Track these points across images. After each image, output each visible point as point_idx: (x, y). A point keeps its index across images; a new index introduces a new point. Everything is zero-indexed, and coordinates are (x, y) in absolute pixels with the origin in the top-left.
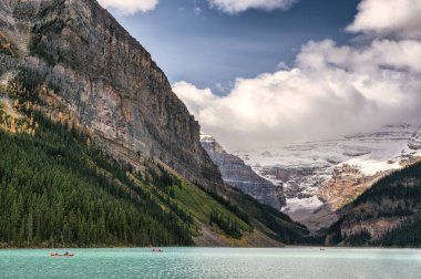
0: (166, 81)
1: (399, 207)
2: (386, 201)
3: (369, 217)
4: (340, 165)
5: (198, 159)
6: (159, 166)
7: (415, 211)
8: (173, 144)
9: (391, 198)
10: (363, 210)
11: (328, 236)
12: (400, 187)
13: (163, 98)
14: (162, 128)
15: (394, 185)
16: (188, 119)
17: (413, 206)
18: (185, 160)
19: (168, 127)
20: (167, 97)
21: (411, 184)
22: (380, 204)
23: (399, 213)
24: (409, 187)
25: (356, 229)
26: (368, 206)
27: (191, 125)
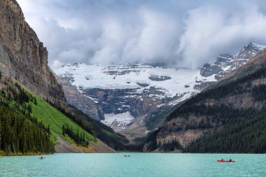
0: (21, 12)
1: (202, 122)
2: (192, 117)
3: (179, 129)
4: (148, 87)
5: (46, 80)
6: (16, 85)
7: (214, 125)
8: (26, 66)
9: (196, 114)
10: (174, 124)
11: (146, 145)
12: (203, 106)
13: (18, 27)
14: (16, 52)
15: (199, 104)
16: (38, 46)
17: (213, 121)
18: (35, 81)
19: (21, 51)
20: (21, 25)
21: (212, 104)
22: (188, 119)
23: (202, 127)
24: (209, 106)
25: (169, 139)
26: (178, 121)
27: (40, 51)
